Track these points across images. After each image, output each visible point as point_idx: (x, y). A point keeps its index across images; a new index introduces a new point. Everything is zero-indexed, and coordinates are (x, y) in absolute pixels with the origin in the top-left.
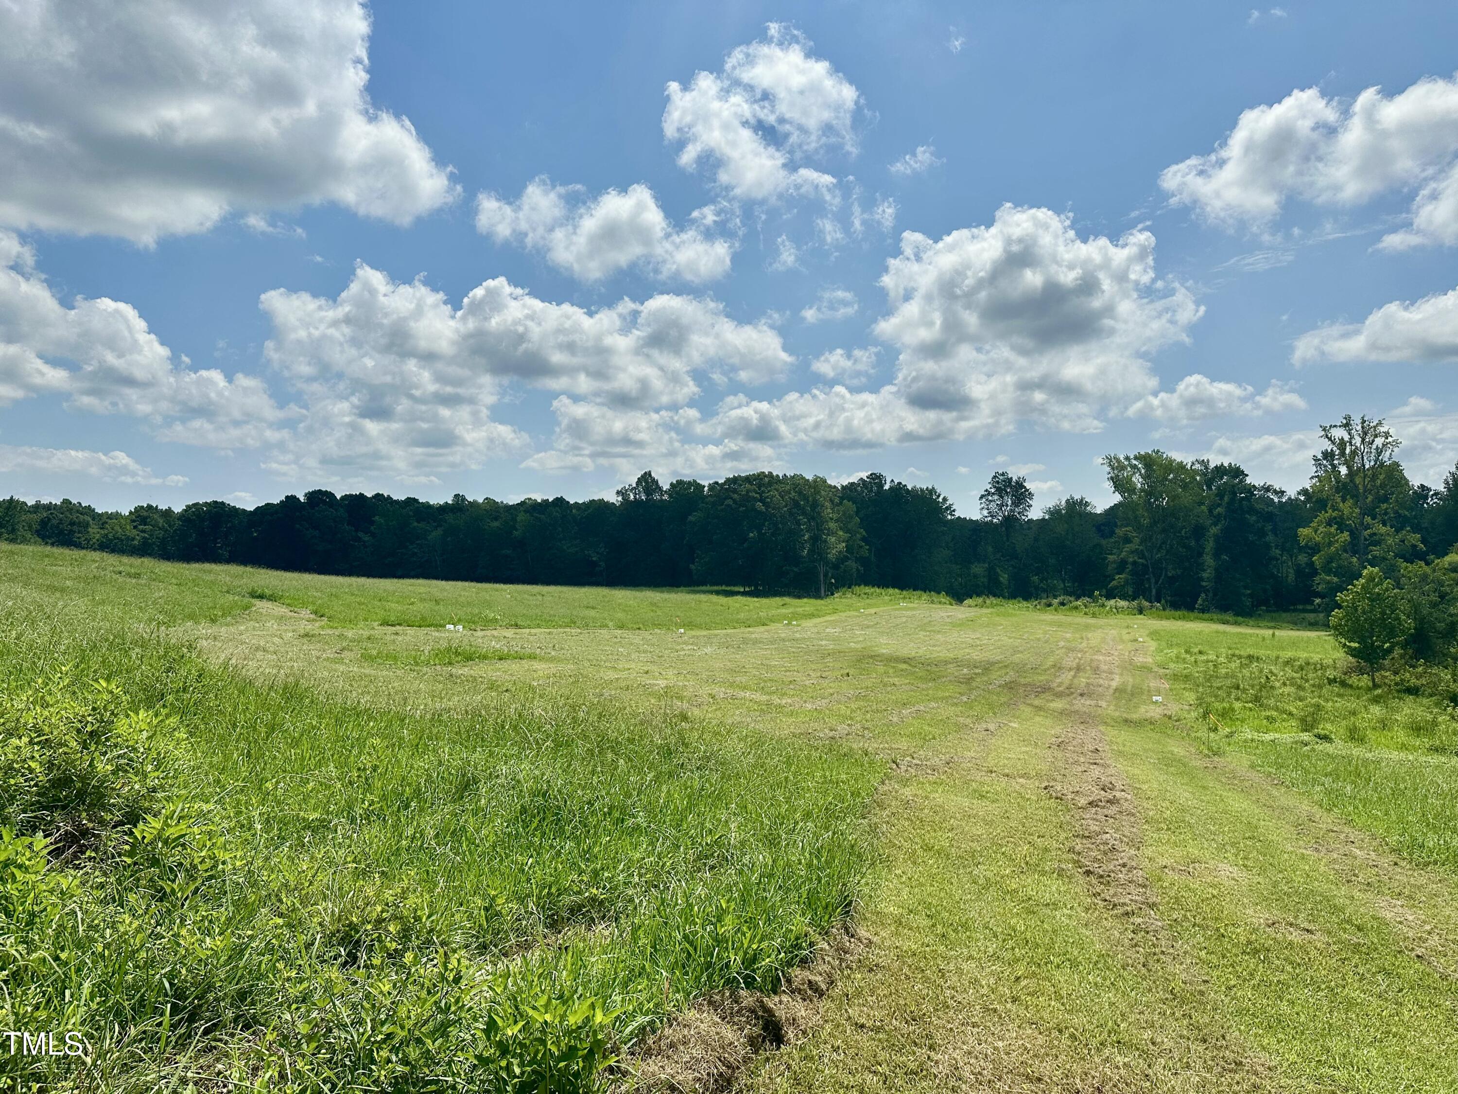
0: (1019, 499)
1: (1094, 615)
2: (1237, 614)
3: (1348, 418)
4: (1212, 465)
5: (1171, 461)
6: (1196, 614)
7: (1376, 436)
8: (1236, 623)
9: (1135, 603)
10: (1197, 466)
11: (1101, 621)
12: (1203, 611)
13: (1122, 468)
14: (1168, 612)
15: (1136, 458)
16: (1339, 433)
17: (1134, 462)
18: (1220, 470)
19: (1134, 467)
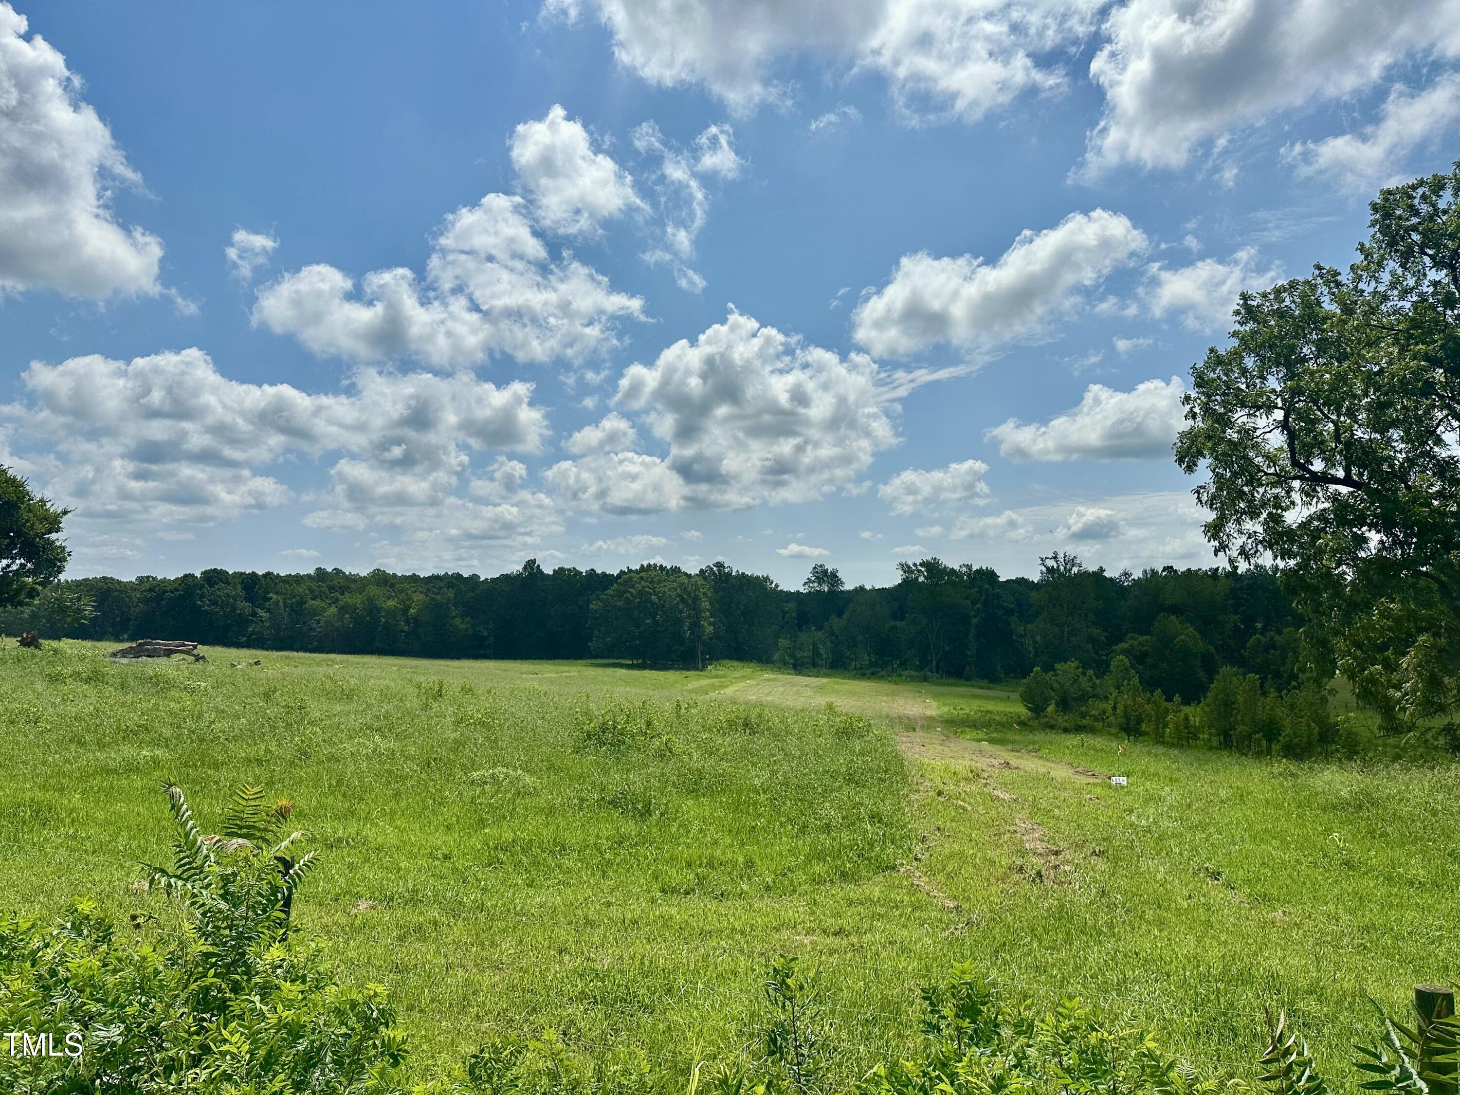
0: (833, 586)
2: (991, 682)
3: (1055, 553)
4: (974, 568)
5: (945, 567)
6: (963, 681)
7: (1074, 565)
8: (989, 689)
10: (964, 569)
12: (968, 679)
13: (912, 572)
14: (944, 680)
16: (1051, 563)
18: (980, 573)
19: (920, 571)
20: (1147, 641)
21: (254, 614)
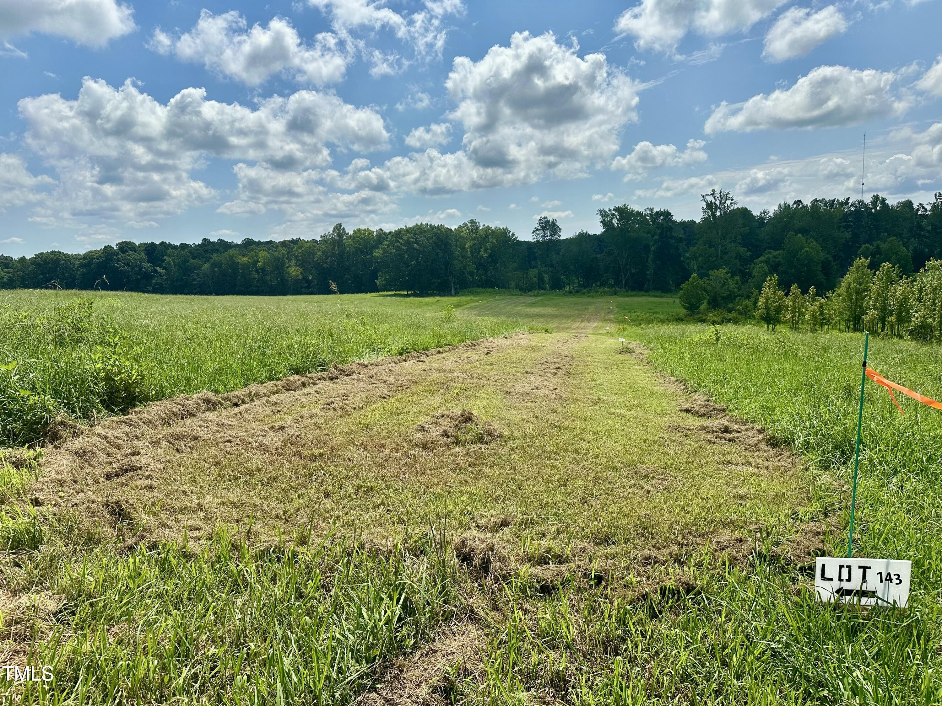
0: (553, 232)
1: (593, 297)
2: (663, 292)
3: (713, 191)
4: (655, 211)
5: (633, 211)
6: (643, 293)
7: (727, 200)
8: (661, 297)
9: (613, 289)
10: (648, 212)
11: (595, 300)
12: (647, 291)
13: (608, 216)
14: (630, 293)
15: (614, 210)
16: (710, 199)
17: (614, 212)
18: (659, 214)
19: (613, 215)
20: (779, 254)
21: (156, 271)
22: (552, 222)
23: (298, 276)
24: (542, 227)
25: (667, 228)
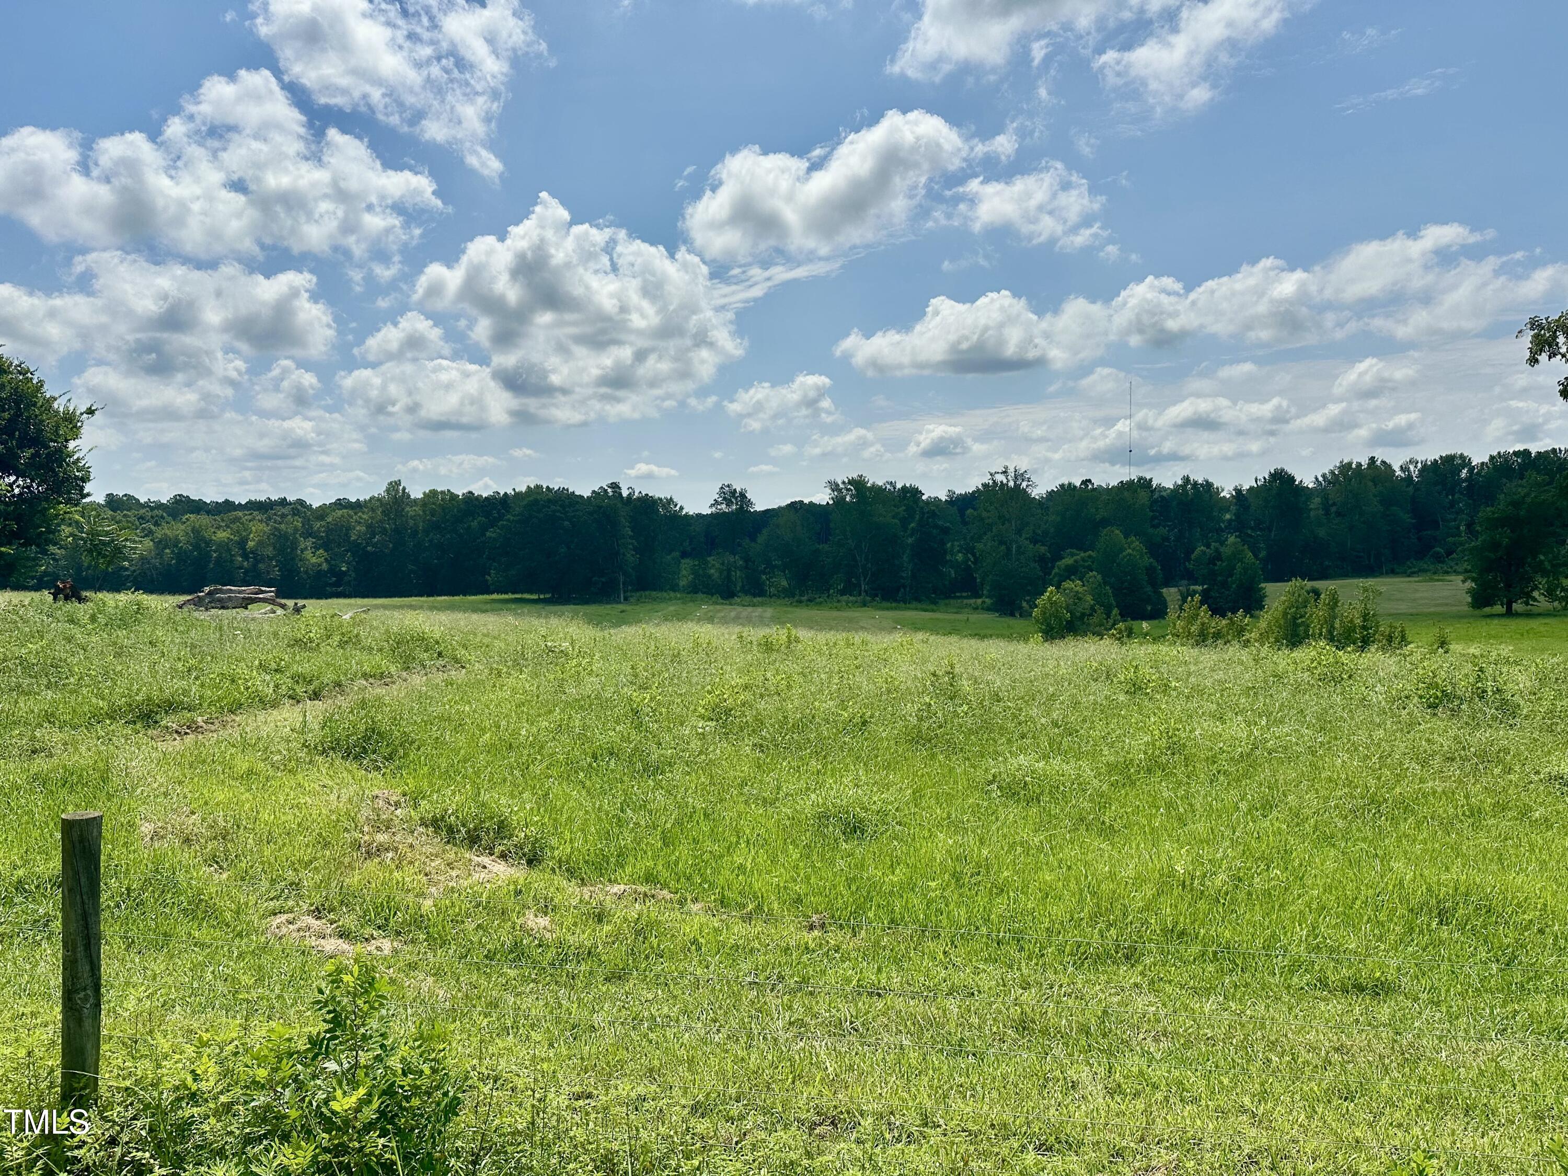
0: (742, 507)
3: (1006, 468)
4: (899, 486)
5: (872, 485)
10: (889, 487)
12: (903, 603)
13: (841, 490)
15: (848, 482)
17: (848, 485)
18: (904, 490)
19: (847, 489)
20: (1089, 557)
22: (741, 493)
23: (320, 565)
24: (725, 499)
25: (928, 512)
